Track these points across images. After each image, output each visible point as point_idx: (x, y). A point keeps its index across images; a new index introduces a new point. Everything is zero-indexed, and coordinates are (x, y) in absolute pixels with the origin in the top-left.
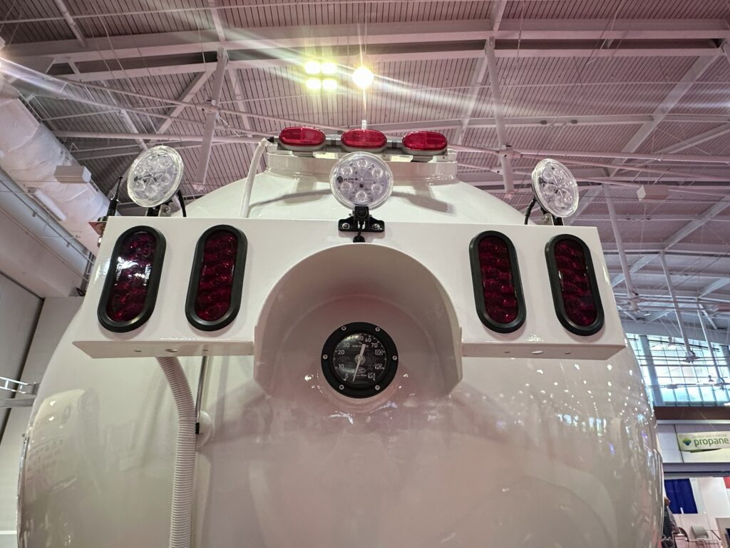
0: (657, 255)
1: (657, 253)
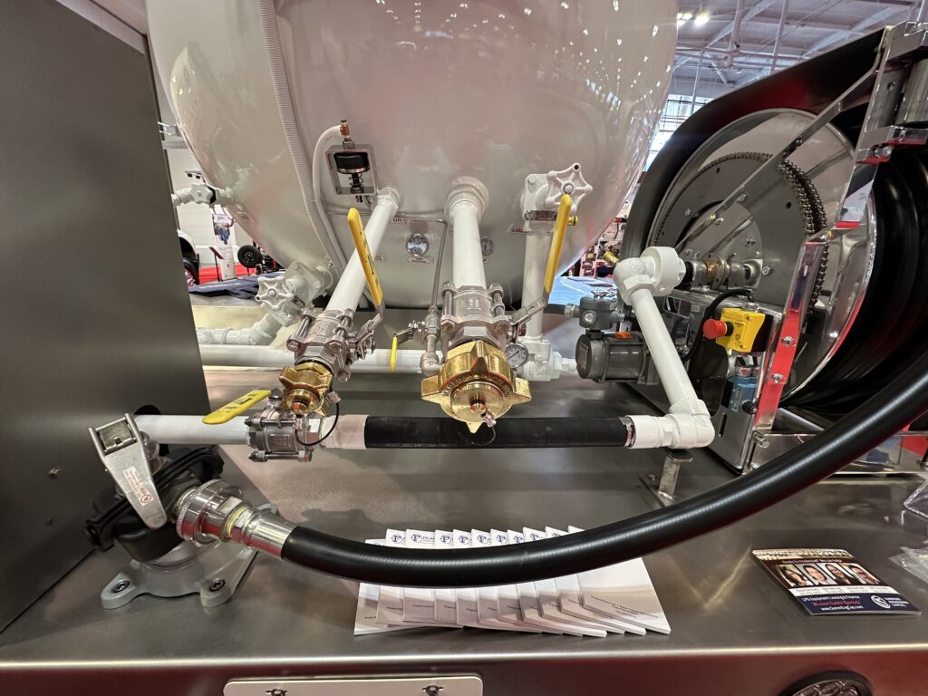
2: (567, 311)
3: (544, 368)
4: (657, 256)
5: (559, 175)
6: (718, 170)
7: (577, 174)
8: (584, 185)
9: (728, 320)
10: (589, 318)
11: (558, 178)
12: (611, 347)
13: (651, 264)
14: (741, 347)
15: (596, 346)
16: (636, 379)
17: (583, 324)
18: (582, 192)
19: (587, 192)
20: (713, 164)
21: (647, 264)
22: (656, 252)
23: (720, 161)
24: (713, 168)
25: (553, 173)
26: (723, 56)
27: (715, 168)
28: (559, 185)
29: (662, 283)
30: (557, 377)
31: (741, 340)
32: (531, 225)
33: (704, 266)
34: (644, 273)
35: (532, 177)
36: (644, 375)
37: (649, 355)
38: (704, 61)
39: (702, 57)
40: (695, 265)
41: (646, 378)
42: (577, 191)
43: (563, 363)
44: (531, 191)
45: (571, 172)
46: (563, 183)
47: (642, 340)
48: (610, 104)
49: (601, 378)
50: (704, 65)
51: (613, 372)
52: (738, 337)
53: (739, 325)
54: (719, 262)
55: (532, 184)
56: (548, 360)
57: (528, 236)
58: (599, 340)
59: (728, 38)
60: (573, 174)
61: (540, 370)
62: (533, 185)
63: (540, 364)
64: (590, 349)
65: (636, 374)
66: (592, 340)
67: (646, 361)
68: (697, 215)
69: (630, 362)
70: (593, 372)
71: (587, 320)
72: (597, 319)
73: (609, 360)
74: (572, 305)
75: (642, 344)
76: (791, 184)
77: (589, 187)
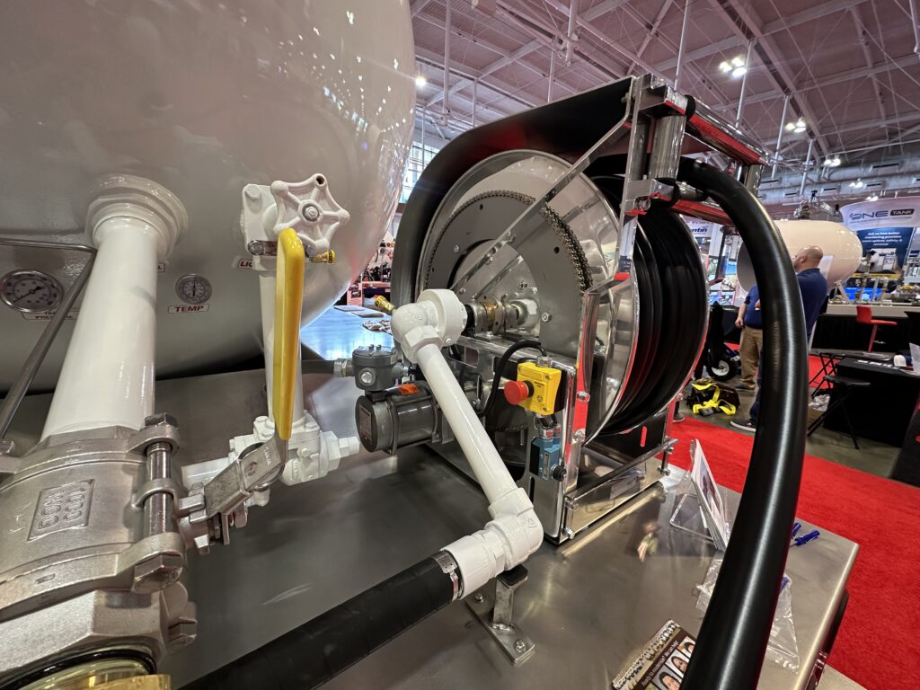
0: (471, 82)
1: (472, 79)
2: (337, 369)
3: (314, 464)
4: (437, 300)
5: (291, 189)
6: (481, 207)
7: (323, 190)
8: (336, 209)
9: (526, 379)
10: (367, 378)
11: (289, 194)
12: (398, 407)
13: (432, 311)
14: (545, 409)
15: (380, 410)
16: (430, 438)
17: (360, 385)
18: (335, 219)
19: (343, 220)
20: (475, 200)
21: (428, 311)
22: (435, 295)
23: (482, 197)
24: (476, 203)
25: (279, 184)
26: (440, 116)
27: (479, 204)
28: (296, 205)
29: (448, 332)
30: (335, 467)
31: (544, 402)
32: (262, 262)
33: (482, 308)
34: (426, 324)
35: (252, 189)
36: (437, 432)
37: (440, 409)
38: (426, 116)
39: (424, 113)
40: (475, 308)
41: (441, 437)
42: (326, 217)
43: (342, 446)
44: (254, 211)
45: (311, 186)
46: (302, 202)
47: (429, 392)
48: (356, 126)
49: (391, 448)
50: (427, 120)
51: (403, 438)
52: (540, 399)
53: (540, 385)
54: (495, 304)
55: (254, 200)
56: (319, 452)
57: (261, 278)
58: (382, 401)
59: (440, 103)
60: (316, 190)
61: (309, 469)
62: (256, 202)
63: (308, 460)
64: (373, 415)
65: (429, 432)
66: (374, 403)
67: (437, 416)
68: (465, 253)
69: (420, 420)
70: (381, 443)
71: (365, 381)
72: (377, 378)
73: (397, 422)
74: (343, 361)
75: (430, 396)
76: (557, 229)
77: (343, 212)
